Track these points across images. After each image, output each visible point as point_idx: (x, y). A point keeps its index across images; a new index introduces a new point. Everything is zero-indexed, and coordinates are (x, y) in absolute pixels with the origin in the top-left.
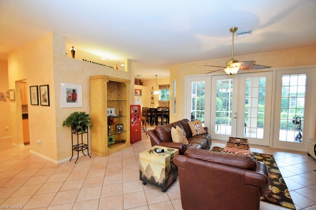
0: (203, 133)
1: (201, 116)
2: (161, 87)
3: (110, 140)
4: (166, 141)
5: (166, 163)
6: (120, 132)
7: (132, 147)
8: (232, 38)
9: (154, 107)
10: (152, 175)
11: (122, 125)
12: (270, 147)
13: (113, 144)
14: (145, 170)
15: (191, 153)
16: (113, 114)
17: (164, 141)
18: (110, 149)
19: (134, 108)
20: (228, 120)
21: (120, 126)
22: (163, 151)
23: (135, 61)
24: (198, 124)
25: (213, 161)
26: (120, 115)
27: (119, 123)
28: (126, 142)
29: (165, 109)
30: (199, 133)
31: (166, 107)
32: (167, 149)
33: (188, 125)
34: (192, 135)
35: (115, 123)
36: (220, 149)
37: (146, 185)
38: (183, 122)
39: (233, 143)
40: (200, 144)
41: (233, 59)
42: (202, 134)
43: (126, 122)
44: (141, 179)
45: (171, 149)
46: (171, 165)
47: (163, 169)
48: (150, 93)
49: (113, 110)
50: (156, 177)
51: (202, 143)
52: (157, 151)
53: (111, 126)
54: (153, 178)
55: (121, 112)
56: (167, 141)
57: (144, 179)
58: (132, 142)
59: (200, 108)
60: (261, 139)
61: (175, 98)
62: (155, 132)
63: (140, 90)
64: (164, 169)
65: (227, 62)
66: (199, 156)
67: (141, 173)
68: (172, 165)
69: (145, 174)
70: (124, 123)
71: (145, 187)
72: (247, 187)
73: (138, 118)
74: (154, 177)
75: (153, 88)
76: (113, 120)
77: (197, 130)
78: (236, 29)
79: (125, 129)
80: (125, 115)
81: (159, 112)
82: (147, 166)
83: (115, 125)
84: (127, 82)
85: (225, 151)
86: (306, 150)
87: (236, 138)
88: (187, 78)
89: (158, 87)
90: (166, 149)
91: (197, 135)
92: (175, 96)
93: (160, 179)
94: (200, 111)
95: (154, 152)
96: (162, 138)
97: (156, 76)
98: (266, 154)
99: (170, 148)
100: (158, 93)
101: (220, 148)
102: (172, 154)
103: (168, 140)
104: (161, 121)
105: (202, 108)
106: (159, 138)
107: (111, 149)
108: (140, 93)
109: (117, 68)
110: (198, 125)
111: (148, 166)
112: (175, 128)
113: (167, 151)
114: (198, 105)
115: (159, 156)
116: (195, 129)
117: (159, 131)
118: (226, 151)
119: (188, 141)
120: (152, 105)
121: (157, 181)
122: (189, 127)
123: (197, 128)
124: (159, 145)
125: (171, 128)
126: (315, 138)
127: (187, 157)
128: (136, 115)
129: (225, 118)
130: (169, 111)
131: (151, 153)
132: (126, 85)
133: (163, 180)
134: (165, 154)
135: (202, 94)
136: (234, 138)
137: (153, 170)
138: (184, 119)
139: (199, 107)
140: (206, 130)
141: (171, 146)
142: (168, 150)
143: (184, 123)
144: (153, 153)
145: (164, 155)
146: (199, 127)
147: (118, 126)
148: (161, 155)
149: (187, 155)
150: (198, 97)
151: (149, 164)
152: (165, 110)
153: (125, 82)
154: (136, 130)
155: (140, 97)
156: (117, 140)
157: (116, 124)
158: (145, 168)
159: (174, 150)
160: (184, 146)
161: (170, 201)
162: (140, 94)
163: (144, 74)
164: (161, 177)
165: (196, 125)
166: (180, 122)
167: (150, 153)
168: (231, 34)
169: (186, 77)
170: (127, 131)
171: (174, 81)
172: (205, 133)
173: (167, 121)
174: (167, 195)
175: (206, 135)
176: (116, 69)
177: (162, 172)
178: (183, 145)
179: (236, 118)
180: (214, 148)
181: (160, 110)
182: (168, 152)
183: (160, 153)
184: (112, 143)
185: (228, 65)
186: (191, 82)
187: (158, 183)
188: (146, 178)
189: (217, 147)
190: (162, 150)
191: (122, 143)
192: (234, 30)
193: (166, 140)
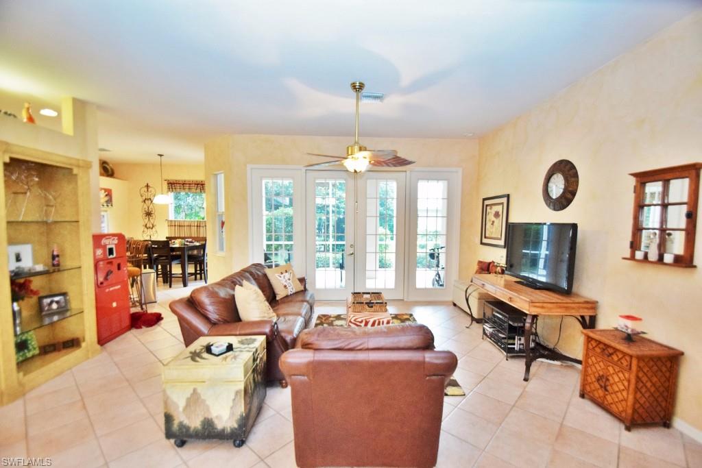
0: (299, 290)
1: (276, 254)
2: (172, 185)
3: (21, 346)
4: (226, 322)
5: (245, 376)
6: (56, 318)
7: (105, 354)
8: (355, 101)
9: (153, 239)
10: (206, 416)
11: (64, 294)
12: (405, 300)
13: (33, 357)
14: (181, 409)
15: (317, 340)
16: (27, 263)
17: (219, 321)
18: (25, 375)
19: (104, 241)
20: (329, 260)
21: (56, 299)
22: (230, 348)
23: (100, 107)
24: (286, 272)
25: (367, 347)
26: (54, 265)
27: (50, 289)
28: (83, 345)
29: (190, 242)
30: (290, 291)
31: (191, 238)
32: (237, 342)
33: (265, 275)
34: (276, 297)
35: (34, 293)
36: (331, 319)
37: (186, 446)
38: (253, 270)
39: (363, 303)
40: (300, 314)
41: (358, 143)
42: (297, 293)
43: (81, 285)
44: (169, 434)
45: (246, 339)
46: (254, 376)
47: (237, 393)
48: (141, 200)
49: (26, 251)
50: (217, 417)
51: (303, 314)
52: (215, 350)
53: (21, 302)
54: (208, 423)
55: (58, 256)
56: (228, 322)
57: (182, 432)
58: (102, 341)
59: (273, 238)
60: (392, 289)
61: (221, 216)
62: (192, 303)
63: (106, 190)
64: (241, 390)
65: (348, 148)
66: (337, 342)
67: (168, 419)
68: (256, 375)
69: (182, 420)
70: (72, 290)
71: (185, 452)
72: (428, 380)
73: (119, 268)
74: (212, 419)
75: (147, 186)
76: (30, 281)
77: (285, 286)
78: (361, 86)
79: (74, 305)
80: (76, 264)
81: (173, 249)
82: (189, 396)
83: (34, 299)
84: (78, 166)
85: (352, 321)
86: (450, 299)
87: (364, 293)
88: (252, 169)
89: (165, 186)
90: (233, 340)
91: (287, 296)
92: (222, 208)
93: (230, 418)
94: (274, 243)
95: (205, 355)
96: (213, 316)
97: (161, 155)
98: (403, 315)
99: (244, 338)
100: (164, 199)
101: (330, 317)
102: (254, 350)
103: (231, 317)
104: (181, 272)
105: (278, 237)
106: (206, 318)
107: (32, 376)
108: (107, 199)
109: (31, 119)
110: (287, 275)
111: (192, 395)
112: (241, 285)
113: (239, 345)
114: (268, 231)
115: (224, 362)
116: (283, 284)
117: (205, 299)
118: (355, 320)
119: (274, 314)
120: (149, 232)
121: (219, 425)
122: (269, 280)
123: (286, 281)
124: (207, 335)
125: (234, 289)
126: (459, 278)
127: (312, 351)
128: (110, 263)
129: (323, 255)
130: (203, 247)
131: (198, 359)
132: (76, 175)
133: (240, 420)
134: (237, 354)
135: (277, 207)
136: (360, 293)
137: (207, 403)
138: (253, 265)
139: (271, 236)
140: (304, 284)
141: (243, 332)
142: (242, 342)
143: (257, 274)
144: (204, 359)
145: (235, 357)
146: (289, 279)
147: (47, 301)
148: (228, 359)
149: (310, 346)
150: (267, 212)
151: (195, 390)
152: (191, 244)
153: (71, 165)
154: (114, 305)
155: (106, 211)
156: (46, 341)
157: (42, 294)
158: (182, 404)
159: (255, 340)
160: (274, 326)
161: (262, 460)
162: (107, 202)
163: (119, 148)
164: (232, 414)
165: (282, 276)
166: (247, 272)
167: (193, 359)
168: (354, 93)
169: (249, 167)
170: (86, 311)
171: (216, 175)
172: (302, 291)
173: (196, 270)
174: (250, 452)
175: (304, 294)
176: (25, 120)
177: (234, 400)
178: (273, 324)
179: (352, 254)
180: (319, 318)
181: (177, 244)
182: (243, 346)
183: (224, 355)
184: (29, 355)
185: (350, 153)
186: (261, 180)
187: (223, 430)
188: (188, 428)
189: (324, 316)
190: (227, 347)
191: (69, 350)
192: (358, 88)
193: (225, 318)
